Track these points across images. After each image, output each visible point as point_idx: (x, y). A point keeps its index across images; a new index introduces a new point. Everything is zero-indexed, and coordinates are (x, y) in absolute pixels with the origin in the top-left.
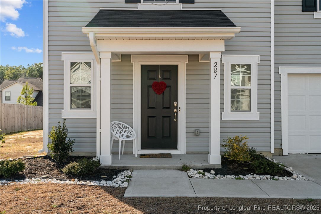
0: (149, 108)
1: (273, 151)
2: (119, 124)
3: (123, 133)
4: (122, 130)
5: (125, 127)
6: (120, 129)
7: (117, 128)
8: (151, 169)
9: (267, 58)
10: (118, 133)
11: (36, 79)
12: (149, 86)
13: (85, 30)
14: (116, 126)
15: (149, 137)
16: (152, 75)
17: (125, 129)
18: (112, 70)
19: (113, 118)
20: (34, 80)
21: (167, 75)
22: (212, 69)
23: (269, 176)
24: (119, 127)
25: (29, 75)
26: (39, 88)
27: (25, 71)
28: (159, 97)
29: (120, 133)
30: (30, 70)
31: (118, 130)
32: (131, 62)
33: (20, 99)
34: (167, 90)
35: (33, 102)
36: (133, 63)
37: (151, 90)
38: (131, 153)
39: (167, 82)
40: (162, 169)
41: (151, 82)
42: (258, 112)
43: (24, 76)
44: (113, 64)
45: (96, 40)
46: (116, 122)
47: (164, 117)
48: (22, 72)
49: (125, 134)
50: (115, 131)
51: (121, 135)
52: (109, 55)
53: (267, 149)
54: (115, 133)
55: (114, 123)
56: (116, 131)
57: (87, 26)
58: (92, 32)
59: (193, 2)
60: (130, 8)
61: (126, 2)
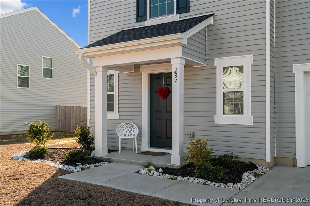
0: (156, 111)
2: (130, 125)
3: (132, 132)
4: (132, 130)
5: (134, 127)
6: (130, 129)
7: (127, 128)
8: (126, 163)
10: (128, 132)
12: (156, 92)
13: (77, 52)
14: (127, 126)
15: (156, 137)
17: (134, 129)
22: (173, 75)
24: (130, 127)
28: (163, 101)
29: (130, 132)
31: (128, 130)
32: (141, 72)
36: (142, 73)
39: (170, 88)
40: (133, 164)
41: (157, 88)
42: (251, 116)
46: (128, 123)
47: (168, 119)
50: (125, 130)
51: (130, 134)
53: (262, 157)
55: (126, 124)
56: (127, 130)
58: (80, 53)
59: (189, 11)
60: (140, 25)
61: (138, 21)
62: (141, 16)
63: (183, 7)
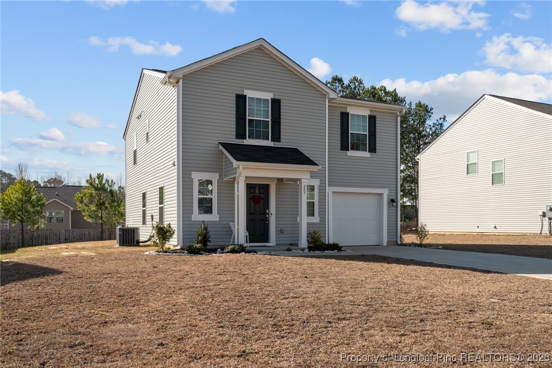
0: (250, 214)
9: (324, 182)
12: (250, 199)
13: (238, 163)
15: (251, 234)
16: (252, 190)
21: (262, 191)
22: (302, 189)
28: (257, 206)
34: (262, 202)
37: (252, 201)
39: (263, 196)
41: (252, 195)
45: (243, 169)
47: (260, 220)
52: (244, 179)
58: (241, 164)
59: (280, 141)
60: (239, 142)
61: (237, 138)
62: (240, 134)
63: (276, 137)
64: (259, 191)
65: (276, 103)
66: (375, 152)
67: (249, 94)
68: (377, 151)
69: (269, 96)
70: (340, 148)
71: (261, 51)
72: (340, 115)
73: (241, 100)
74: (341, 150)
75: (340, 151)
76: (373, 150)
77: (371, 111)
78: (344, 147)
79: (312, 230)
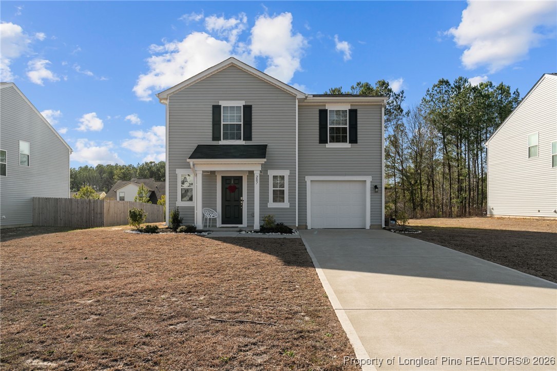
0: (226, 201)
1: (297, 225)
5: (212, 211)
9: (294, 172)
11: (148, 180)
12: (227, 188)
13: (188, 160)
15: (226, 217)
16: (228, 182)
18: (203, 179)
19: (203, 207)
20: (147, 180)
21: (237, 182)
22: (255, 179)
23: (279, 233)
25: (139, 175)
26: (151, 188)
27: (135, 171)
28: (232, 194)
30: (140, 170)
32: (216, 175)
33: (136, 199)
34: (237, 190)
35: (148, 201)
37: (228, 190)
38: (216, 226)
39: (237, 186)
41: (228, 186)
42: (288, 203)
43: (134, 175)
44: (203, 176)
45: (194, 165)
47: (235, 206)
48: (132, 172)
49: (212, 215)
50: (205, 212)
52: (201, 172)
53: (294, 224)
54: (206, 215)
57: (189, 158)
58: (191, 161)
59: (251, 140)
60: (215, 143)
61: (213, 140)
62: (216, 137)
63: (248, 137)
64: (234, 182)
65: (248, 109)
66: (357, 143)
67: (223, 104)
68: (358, 141)
69: (241, 103)
70: (318, 141)
71: (234, 68)
72: (318, 112)
73: (217, 109)
74: (320, 143)
75: (318, 144)
76: (354, 140)
77: (351, 105)
78: (323, 140)
79: (267, 214)
